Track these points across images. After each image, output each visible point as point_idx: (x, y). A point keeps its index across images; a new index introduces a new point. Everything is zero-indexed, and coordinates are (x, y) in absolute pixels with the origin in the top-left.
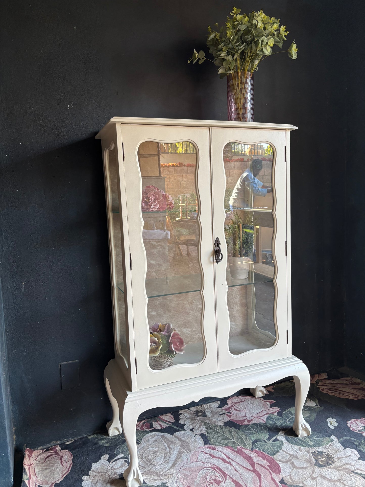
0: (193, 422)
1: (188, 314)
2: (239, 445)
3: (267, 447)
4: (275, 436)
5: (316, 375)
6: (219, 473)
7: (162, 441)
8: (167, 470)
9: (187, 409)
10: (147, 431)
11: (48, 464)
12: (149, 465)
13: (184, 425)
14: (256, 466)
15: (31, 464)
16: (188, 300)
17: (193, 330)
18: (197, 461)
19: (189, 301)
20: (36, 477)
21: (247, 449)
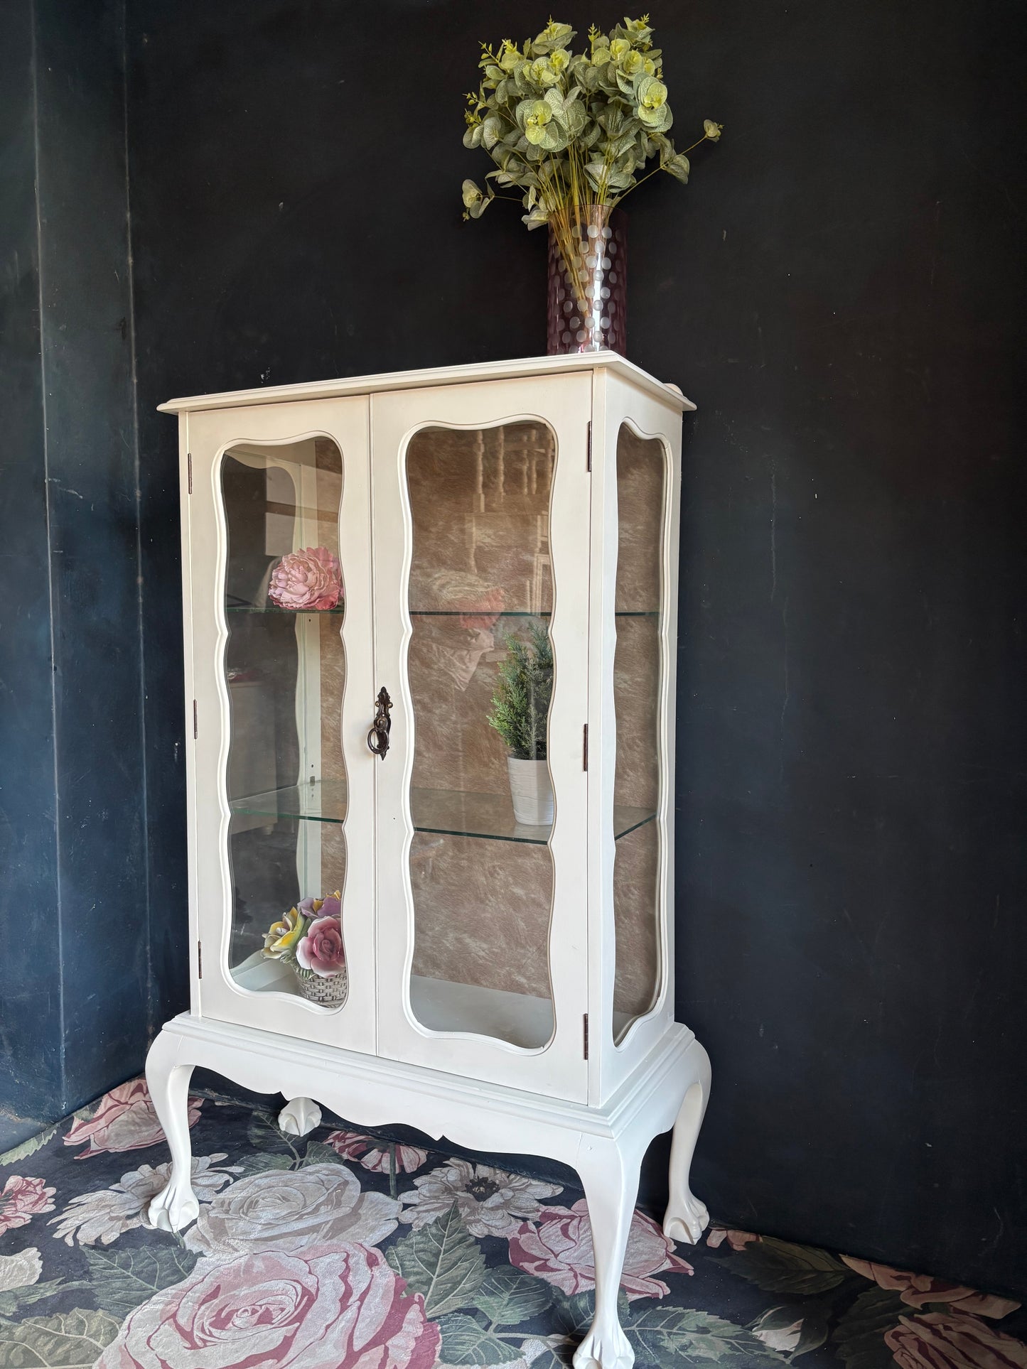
0: (436, 1194)
1: (482, 902)
2: (425, 1294)
3: (468, 1338)
4: (531, 1334)
5: (961, 1289)
6: (296, 1308)
7: (328, 1190)
8: (242, 1240)
9: (469, 1164)
10: (341, 1158)
11: (151, 1119)
12: (241, 1211)
13: (416, 1188)
14: (379, 1350)
15: (126, 1103)
16: (482, 864)
17: (494, 950)
18: (306, 1262)
19: (487, 868)
20: (107, 1126)
21: (422, 1311)
